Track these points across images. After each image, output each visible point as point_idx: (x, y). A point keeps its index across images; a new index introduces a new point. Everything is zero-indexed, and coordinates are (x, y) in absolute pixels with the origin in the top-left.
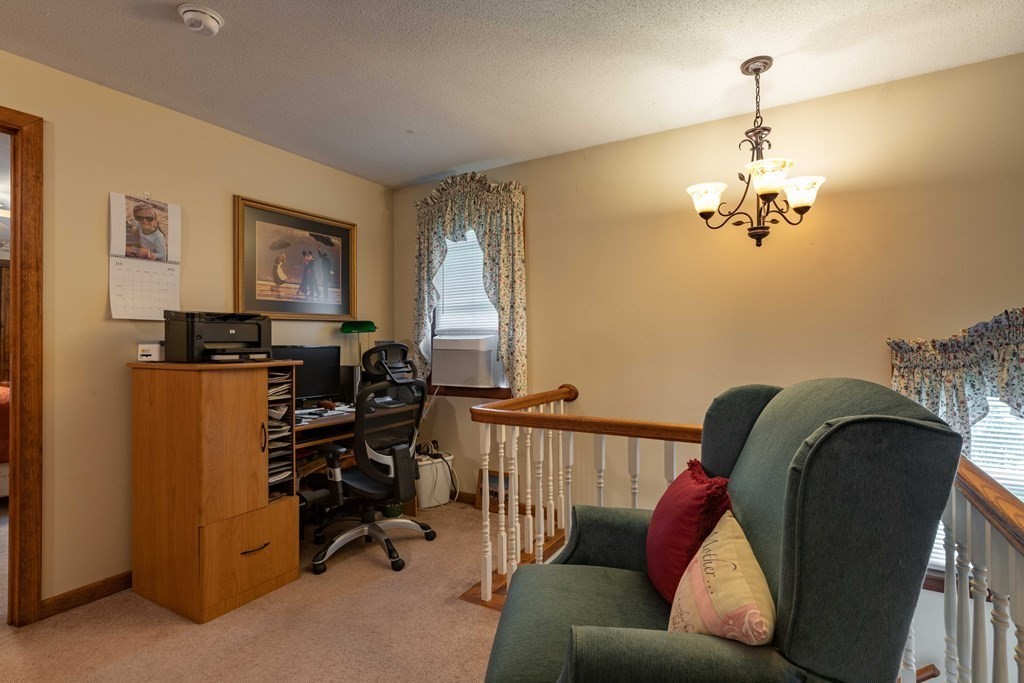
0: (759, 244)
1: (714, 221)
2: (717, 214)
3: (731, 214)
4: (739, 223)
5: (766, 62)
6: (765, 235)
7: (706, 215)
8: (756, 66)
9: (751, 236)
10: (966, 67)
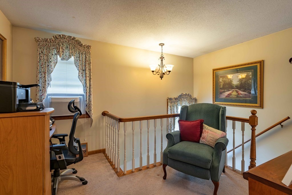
0: (161, 79)
1: (154, 73)
2: (155, 72)
3: (157, 72)
4: (158, 74)
5: (163, 44)
6: (163, 77)
7: (153, 71)
8: (162, 45)
9: (160, 77)
10: (175, 55)
